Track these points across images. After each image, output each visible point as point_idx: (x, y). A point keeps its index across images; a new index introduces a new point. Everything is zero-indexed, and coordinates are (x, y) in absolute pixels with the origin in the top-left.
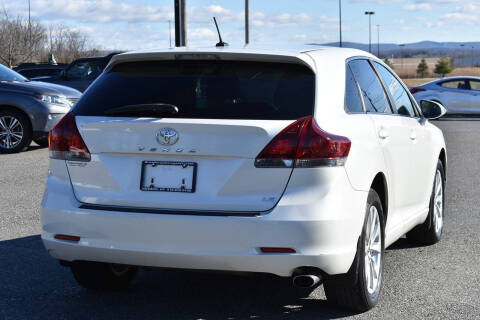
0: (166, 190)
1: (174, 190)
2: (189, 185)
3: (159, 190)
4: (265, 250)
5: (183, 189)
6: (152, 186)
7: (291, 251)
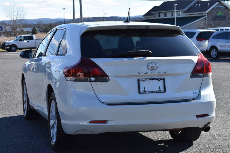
0: (152, 92)
1: (156, 92)
2: (162, 89)
3: (149, 92)
4: (198, 116)
5: (160, 91)
6: (145, 91)
7: (207, 115)
